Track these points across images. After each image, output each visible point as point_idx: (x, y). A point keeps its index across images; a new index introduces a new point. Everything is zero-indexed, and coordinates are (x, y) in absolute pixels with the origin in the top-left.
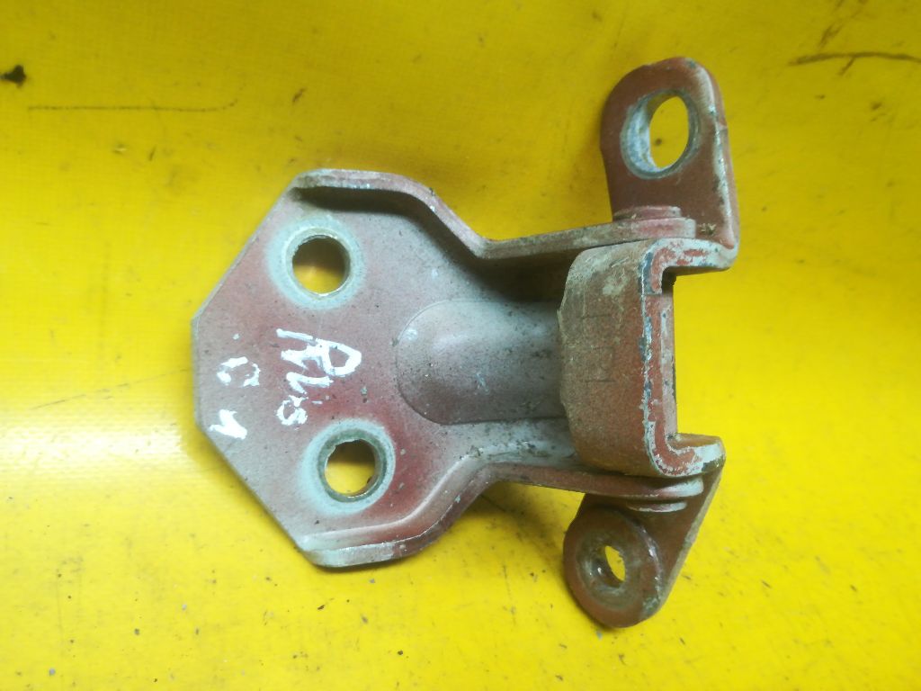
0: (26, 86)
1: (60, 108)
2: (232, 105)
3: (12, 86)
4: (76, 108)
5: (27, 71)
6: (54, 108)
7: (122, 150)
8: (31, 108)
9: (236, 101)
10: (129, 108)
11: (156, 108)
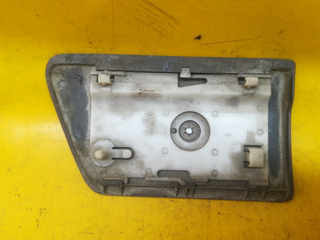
0: (201, 40)
1: (209, 44)
2: (259, 37)
3: (197, 40)
4: (213, 43)
5: (202, 36)
6: (207, 44)
7: (224, 52)
8: (201, 45)
9: (260, 36)
10: (228, 42)
11: (235, 41)
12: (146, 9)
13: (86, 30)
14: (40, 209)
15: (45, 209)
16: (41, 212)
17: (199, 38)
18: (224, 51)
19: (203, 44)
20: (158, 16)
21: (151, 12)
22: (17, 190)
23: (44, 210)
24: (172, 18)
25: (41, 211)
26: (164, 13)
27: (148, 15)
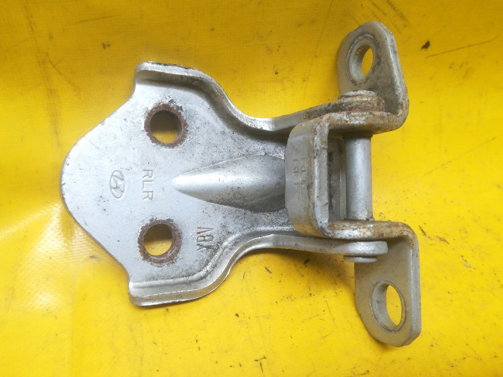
12: (374, 5)
13: (278, 50)
14: (257, 361)
15: (265, 358)
16: (261, 364)
17: (427, 45)
18: (452, 64)
19: (430, 56)
20: (385, 15)
21: (379, 9)
22: (197, 341)
23: (265, 360)
24: (402, 17)
25: (259, 362)
26: (394, 9)
27: (373, 13)
